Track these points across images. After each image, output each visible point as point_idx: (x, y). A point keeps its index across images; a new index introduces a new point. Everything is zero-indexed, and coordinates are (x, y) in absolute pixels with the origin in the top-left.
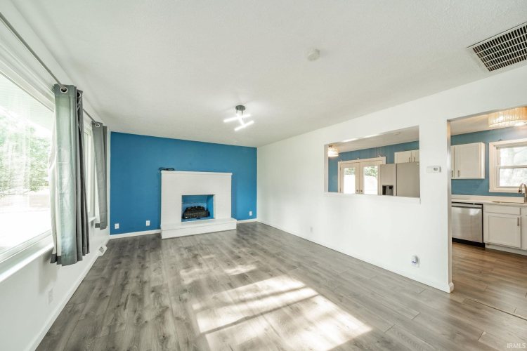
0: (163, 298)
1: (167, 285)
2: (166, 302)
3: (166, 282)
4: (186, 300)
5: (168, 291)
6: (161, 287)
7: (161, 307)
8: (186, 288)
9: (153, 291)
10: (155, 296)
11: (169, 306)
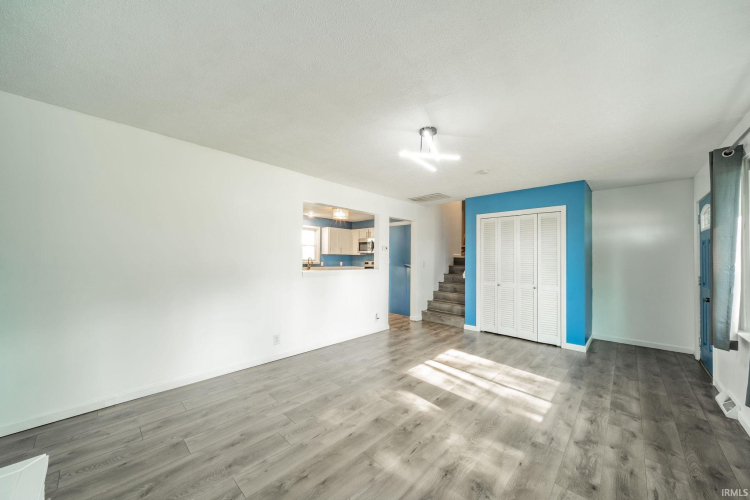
0: (578, 460)
1: (558, 481)
2: (574, 451)
3: (558, 490)
4: (545, 433)
5: (564, 466)
6: (573, 485)
7: (586, 451)
8: (529, 448)
9: (594, 488)
10: (591, 475)
11: (572, 443)
